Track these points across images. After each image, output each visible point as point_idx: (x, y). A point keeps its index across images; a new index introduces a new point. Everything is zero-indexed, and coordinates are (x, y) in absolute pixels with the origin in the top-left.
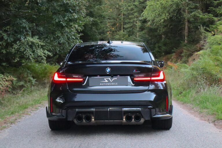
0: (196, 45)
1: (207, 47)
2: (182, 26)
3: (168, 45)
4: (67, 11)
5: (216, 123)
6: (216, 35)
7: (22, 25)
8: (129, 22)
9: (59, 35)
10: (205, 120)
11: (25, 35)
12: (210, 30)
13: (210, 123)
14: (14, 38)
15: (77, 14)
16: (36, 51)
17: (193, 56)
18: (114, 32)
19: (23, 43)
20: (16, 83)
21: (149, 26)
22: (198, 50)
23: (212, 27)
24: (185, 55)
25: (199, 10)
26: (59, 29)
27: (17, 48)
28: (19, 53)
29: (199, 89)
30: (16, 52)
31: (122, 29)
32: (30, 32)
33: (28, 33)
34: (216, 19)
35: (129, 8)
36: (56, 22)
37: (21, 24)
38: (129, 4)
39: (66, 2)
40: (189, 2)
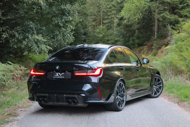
0: (164, 39)
1: (173, 43)
2: (153, 24)
3: (140, 39)
4: (63, 14)
5: (180, 104)
6: (181, 33)
7: (30, 26)
8: (108, 18)
9: (57, 33)
10: (172, 102)
11: (31, 34)
12: (175, 28)
13: (175, 104)
14: (23, 36)
15: (71, 17)
16: (40, 46)
17: (162, 49)
18: (95, 27)
19: (30, 40)
21: (125, 23)
22: (165, 44)
23: (177, 26)
24: (155, 47)
25: (167, 12)
26: (57, 28)
27: (26, 44)
28: (27, 48)
29: (168, 78)
30: (25, 47)
31: (102, 24)
32: (35, 31)
33: (33, 32)
34: (180, 19)
35: (108, 7)
36: (55, 23)
38: (108, 3)
39: (63, 8)
40: (159, 5)
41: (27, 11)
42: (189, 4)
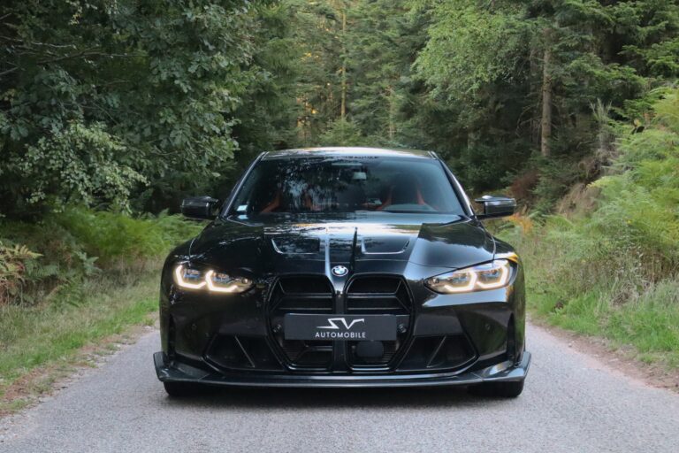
0: (578, 161)
1: (618, 167)
2: (532, 106)
4: (195, 45)
6: (649, 131)
7: (57, 87)
8: (365, 93)
9: (169, 121)
10: (666, 387)
11: (63, 119)
12: (624, 116)
14: (28, 129)
15: (227, 55)
16: (98, 169)
17: (570, 195)
18: (320, 122)
19: (55, 144)
20: (34, 268)
21: (431, 102)
23: (633, 108)
24: (543, 191)
25: (592, 55)
26: (170, 101)
27: (41, 159)
28: (45, 175)
30: (36, 171)
31: (343, 112)
32: (80, 109)
33: (73, 113)
34: (644, 81)
35: (367, 49)
36: (160, 80)
37: (53, 83)
38: (367, 37)
39: (194, 18)
40: (563, 29)
41: (44, 29)
42: (675, 23)
